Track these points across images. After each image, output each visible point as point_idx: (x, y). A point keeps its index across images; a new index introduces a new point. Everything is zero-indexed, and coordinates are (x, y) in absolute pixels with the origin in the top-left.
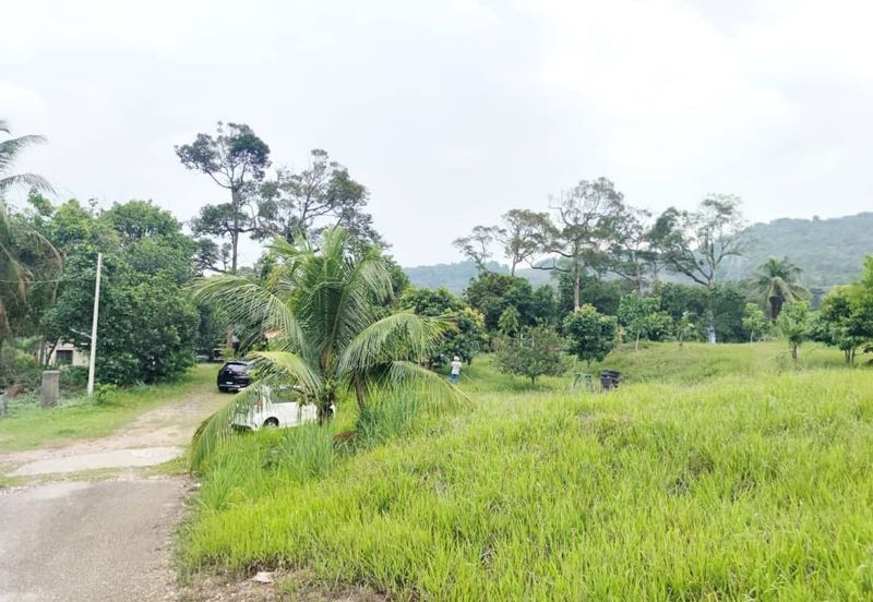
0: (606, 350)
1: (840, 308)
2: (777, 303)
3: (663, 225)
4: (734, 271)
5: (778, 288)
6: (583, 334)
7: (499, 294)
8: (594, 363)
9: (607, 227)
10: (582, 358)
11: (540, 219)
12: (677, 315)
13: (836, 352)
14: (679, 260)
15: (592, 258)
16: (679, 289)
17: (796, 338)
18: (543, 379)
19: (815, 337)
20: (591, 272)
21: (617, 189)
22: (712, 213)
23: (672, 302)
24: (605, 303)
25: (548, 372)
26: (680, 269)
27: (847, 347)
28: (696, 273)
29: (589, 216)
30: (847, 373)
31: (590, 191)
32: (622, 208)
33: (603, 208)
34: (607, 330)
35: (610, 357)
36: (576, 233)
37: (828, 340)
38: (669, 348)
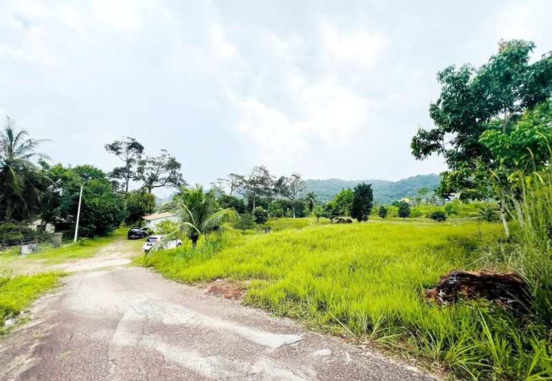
0: (266, 221)
1: (330, 207)
2: (311, 206)
3: (280, 181)
5: (311, 202)
6: (258, 216)
7: (227, 202)
8: (262, 225)
9: (262, 181)
10: (258, 223)
11: (242, 177)
12: (285, 210)
13: (328, 220)
14: (284, 192)
15: (258, 191)
16: (284, 201)
17: (318, 216)
18: (247, 231)
19: (323, 216)
20: (257, 195)
21: (266, 170)
22: (294, 178)
23: (286, 206)
24: (265, 206)
25: (249, 228)
26: (285, 195)
27: (331, 218)
28: (290, 196)
29: (258, 177)
30: (331, 225)
31: (258, 169)
32: (268, 175)
33: (262, 174)
34: (266, 215)
35: (266, 223)
36: (252, 182)
37: (326, 217)
38: (283, 219)
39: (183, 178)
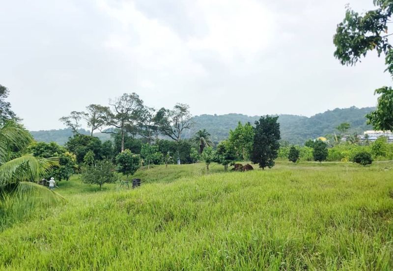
0: (135, 170)
1: (222, 149)
2: (202, 147)
3: (160, 114)
4: (188, 135)
5: (202, 141)
6: (125, 163)
7: (84, 145)
8: (130, 176)
9: (136, 115)
10: (124, 174)
11: (105, 109)
12: (165, 153)
13: (221, 166)
14: (166, 130)
15: (130, 128)
16: (166, 142)
17: (208, 161)
18: (105, 185)
19: (215, 160)
20: (129, 135)
21: (140, 98)
22: (178, 111)
23: (163, 147)
24: (135, 149)
25: (108, 181)
26: (166, 134)
27: (225, 164)
28: (173, 135)
29: (128, 110)
30: (223, 174)
31: (128, 98)
32: (143, 107)
33: (134, 106)
34: (136, 161)
35: (137, 172)
36: (122, 116)
37: (219, 162)
38: (162, 167)
39: (11, 109)
